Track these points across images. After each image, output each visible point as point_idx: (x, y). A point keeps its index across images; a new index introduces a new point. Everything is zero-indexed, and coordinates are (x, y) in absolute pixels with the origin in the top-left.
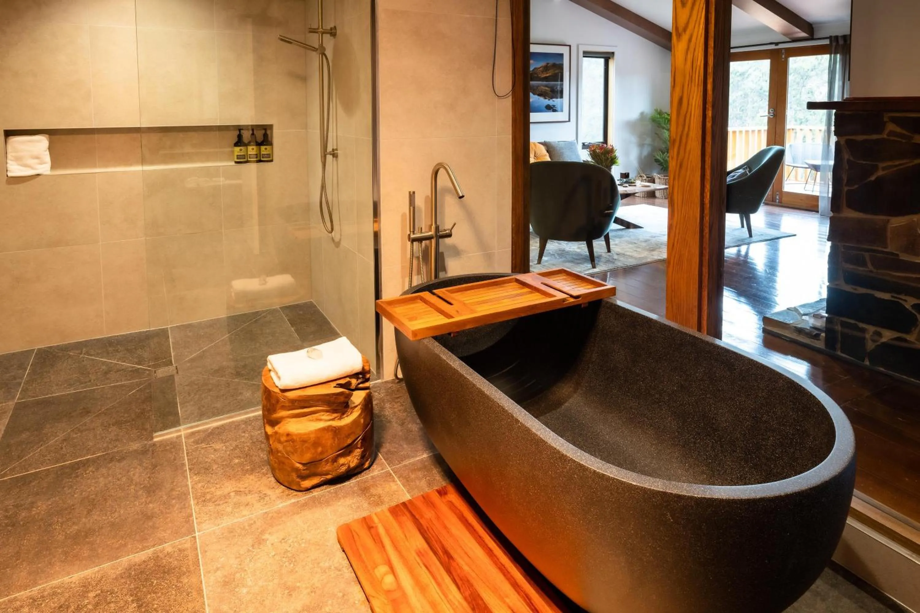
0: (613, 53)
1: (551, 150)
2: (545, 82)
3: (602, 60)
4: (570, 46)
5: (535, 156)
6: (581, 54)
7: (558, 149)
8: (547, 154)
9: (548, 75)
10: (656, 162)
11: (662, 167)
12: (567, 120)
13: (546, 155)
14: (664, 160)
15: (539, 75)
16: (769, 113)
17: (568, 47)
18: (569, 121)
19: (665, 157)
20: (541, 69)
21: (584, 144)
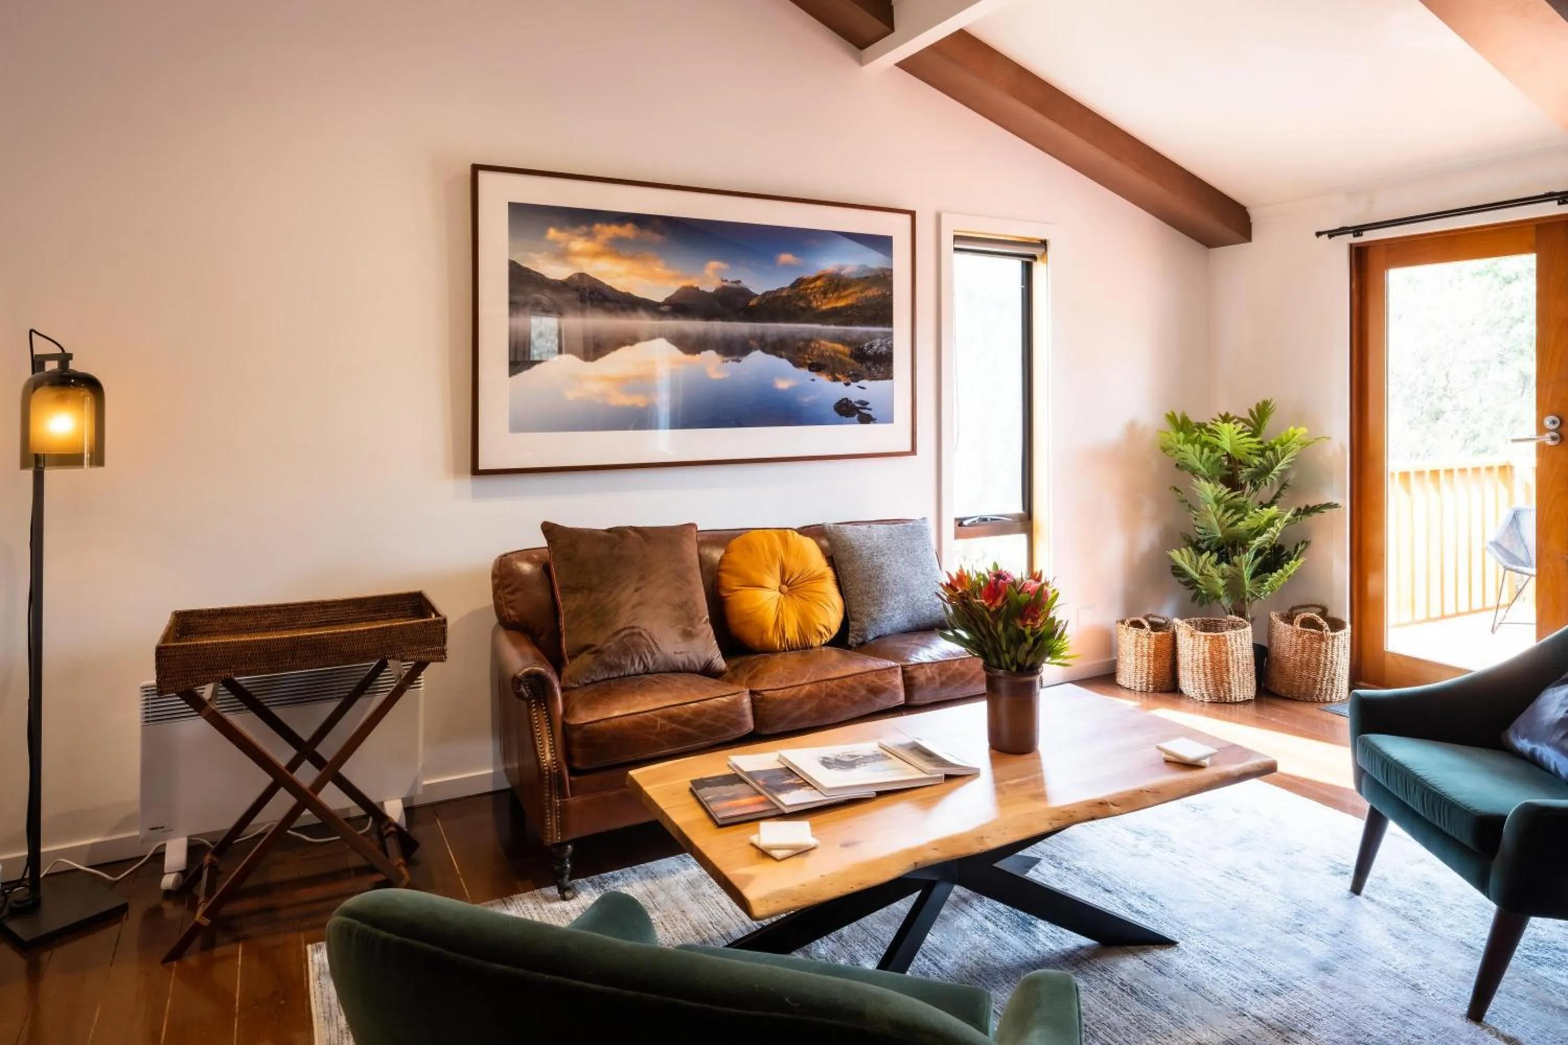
0: (1044, 244)
1: (843, 556)
2: (832, 327)
3: (1016, 265)
4: (913, 214)
5: (783, 582)
6: (948, 243)
7: (866, 553)
8: (829, 573)
9: (841, 304)
10: (1176, 575)
11: (1193, 592)
12: (908, 448)
13: (821, 577)
14: (1201, 574)
15: (814, 304)
16: (1541, 429)
17: (908, 218)
18: (913, 451)
19: (1204, 567)
20: (818, 283)
21: (960, 522)
